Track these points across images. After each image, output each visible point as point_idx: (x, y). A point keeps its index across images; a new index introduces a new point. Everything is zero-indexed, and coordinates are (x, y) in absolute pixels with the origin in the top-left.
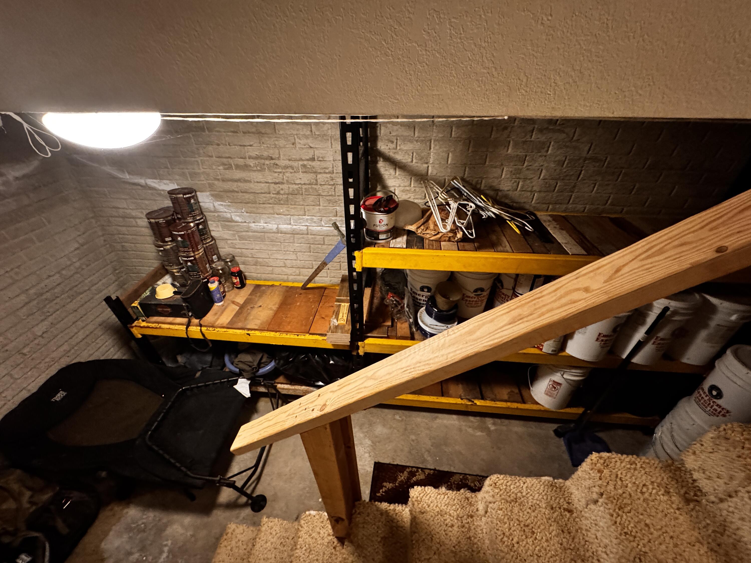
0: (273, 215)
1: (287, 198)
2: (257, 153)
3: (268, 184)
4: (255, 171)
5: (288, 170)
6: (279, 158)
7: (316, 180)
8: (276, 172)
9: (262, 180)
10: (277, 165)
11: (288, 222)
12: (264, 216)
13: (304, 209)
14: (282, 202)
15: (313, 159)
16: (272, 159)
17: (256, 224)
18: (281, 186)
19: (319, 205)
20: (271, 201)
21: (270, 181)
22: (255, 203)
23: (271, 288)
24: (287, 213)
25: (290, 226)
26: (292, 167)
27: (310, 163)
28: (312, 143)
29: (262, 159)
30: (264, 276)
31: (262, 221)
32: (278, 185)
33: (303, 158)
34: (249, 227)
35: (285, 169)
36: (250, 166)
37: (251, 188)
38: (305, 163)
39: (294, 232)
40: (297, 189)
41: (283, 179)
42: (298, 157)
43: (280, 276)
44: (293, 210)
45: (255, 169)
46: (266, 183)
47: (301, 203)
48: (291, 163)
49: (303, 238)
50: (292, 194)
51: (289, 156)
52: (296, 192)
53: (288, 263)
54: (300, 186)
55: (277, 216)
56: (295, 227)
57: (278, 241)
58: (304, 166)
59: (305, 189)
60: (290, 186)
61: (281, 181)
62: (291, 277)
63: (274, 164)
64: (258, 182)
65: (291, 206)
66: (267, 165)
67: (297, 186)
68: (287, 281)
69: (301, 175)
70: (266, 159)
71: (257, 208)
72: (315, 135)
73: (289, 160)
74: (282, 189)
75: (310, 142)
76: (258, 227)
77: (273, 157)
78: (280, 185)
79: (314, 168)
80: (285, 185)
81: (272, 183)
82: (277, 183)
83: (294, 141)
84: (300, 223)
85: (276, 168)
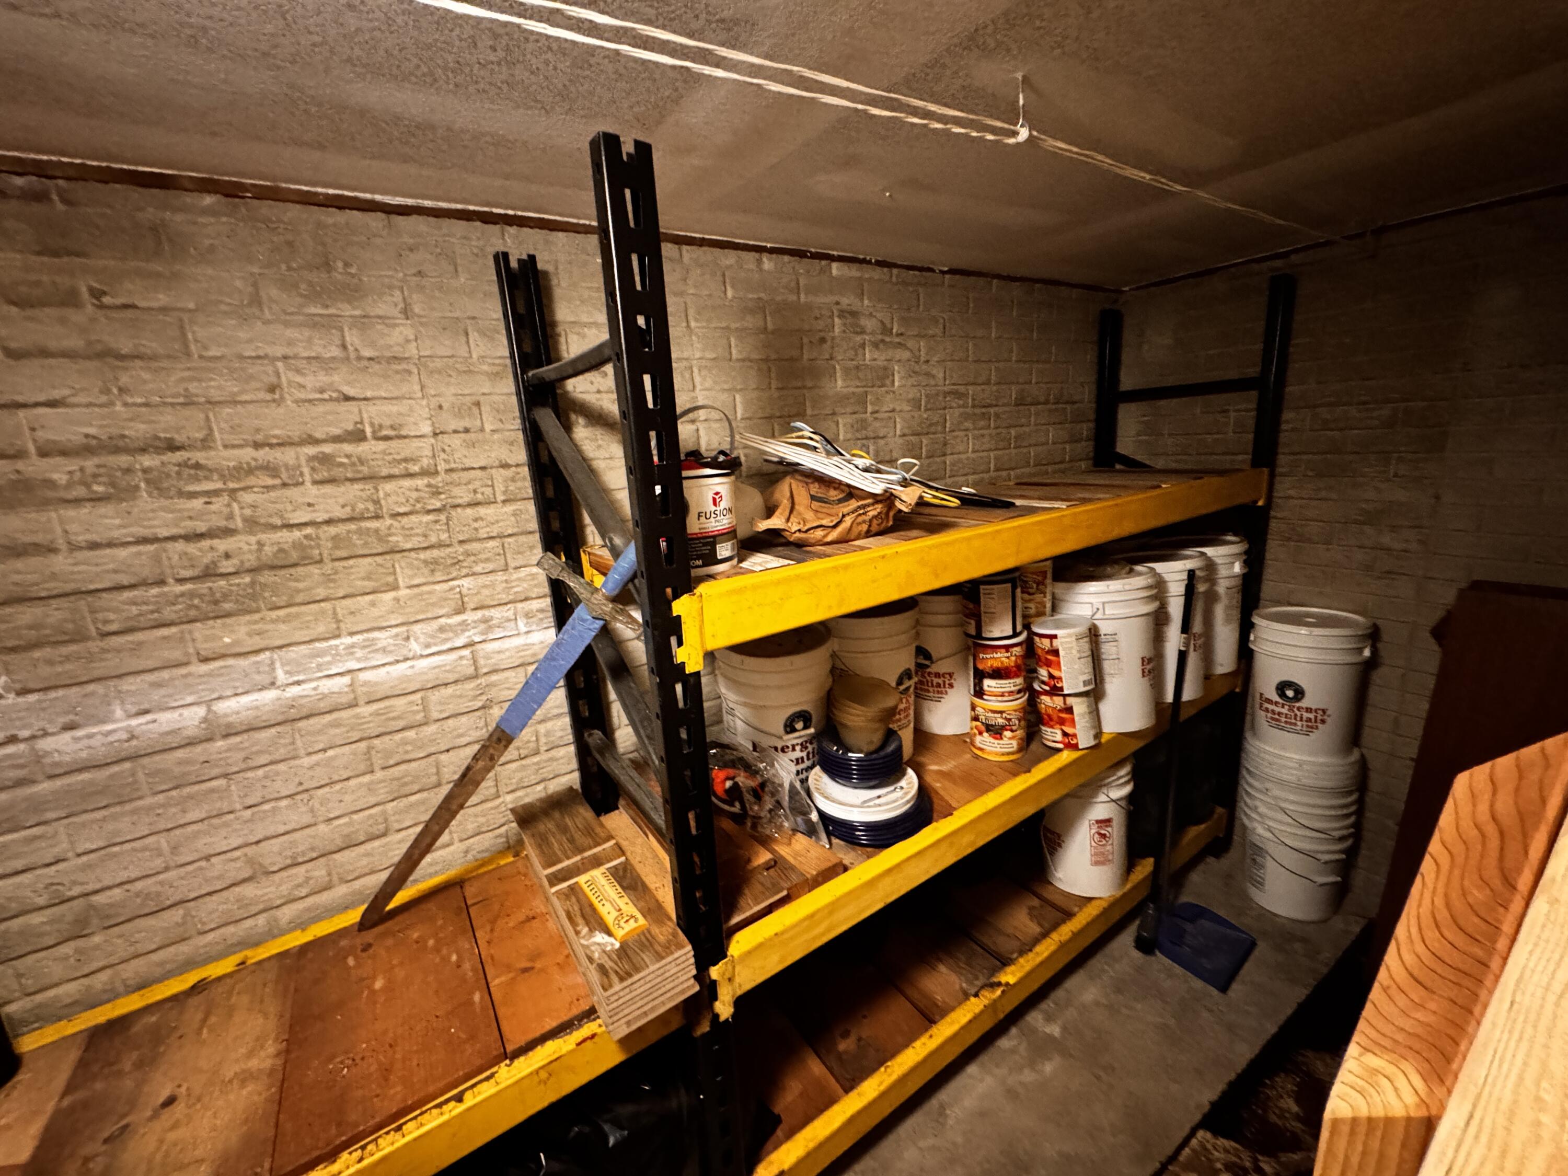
0: (183, 671)
1: (253, 583)
2: (92, 431)
3: (151, 548)
4: (77, 502)
5: (251, 480)
6: (206, 443)
7: (377, 502)
8: (193, 495)
9: (116, 534)
10: (197, 466)
11: (265, 679)
12: (128, 684)
13: (335, 613)
14: (227, 606)
15: (358, 436)
16: (173, 447)
17: (80, 733)
18: (222, 545)
19: (395, 588)
20: (168, 613)
21: (164, 532)
22: (79, 637)
23: (194, 1001)
24: (258, 642)
25: (270, 695)
26: (270, 469)
27: (348, 448)
28: (349, 383)
29: (117, 450)
30: (130, 971)
31: (119, 713)
32: (206, 543)
33: (318, 435)
34: (38, 758)
35: (239, 480)
36: (50, 484)
37: (54, 576)
38: (327, 449)
39: (293, 713)
40: (297, 545)
41: (230, 517)
42: (295, 433)
43: (231, 929)
44: (282, 627)
45: (80, 492)
46: (145, 541)
47: (321, 592)
48: (264, 455)
49: (336, 724)
50: (273, 567)
51: (258, 430)
52: (295, 556)
53: (271, 852)
54: (309, 530)
55: (204, 668)
56: (295, 691)
57: (215, 772)
58: (324, 459)
59: (335, 538)
60: (263, 537)
61: (223, 523)
62: (286, 914)
63: (184, 465)
64: (94, 546)
65: (274, 614)
66: (145, 471)
67: (297, 534)
68: (272, 934)
69: (312, 492)
70: (143, 450)
71: (91, 658)
72: (359, 358)
73: (257, 445)
74: (227, 556)
75: (341, 380)
76: (96, 742)
77: (179, 438)
78: (216, 542)
79: (361, 461)
80: (239, 537)
81: (173, 538)
82: (200, 536)
83: (274, 380)
84: (319, 667)
85: (197, 479)
